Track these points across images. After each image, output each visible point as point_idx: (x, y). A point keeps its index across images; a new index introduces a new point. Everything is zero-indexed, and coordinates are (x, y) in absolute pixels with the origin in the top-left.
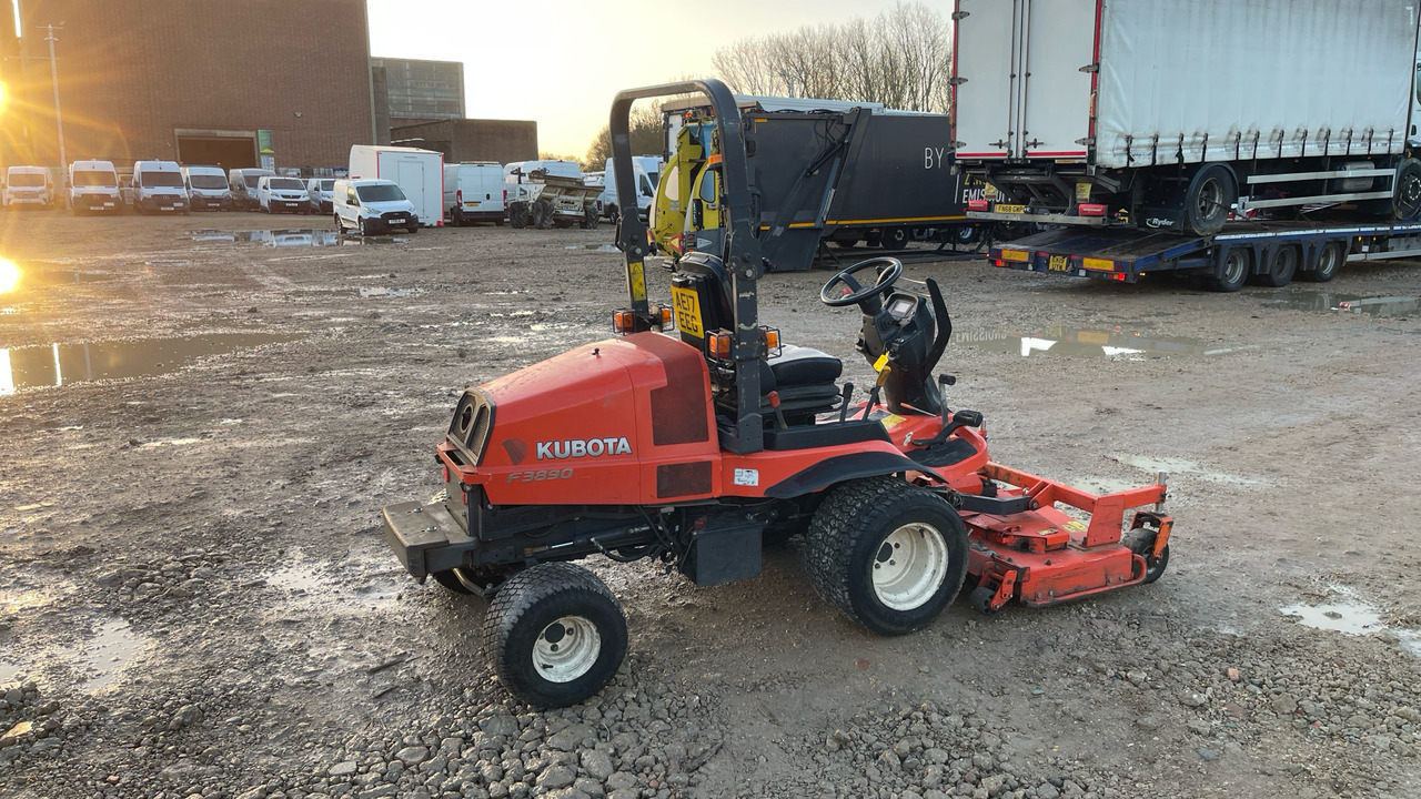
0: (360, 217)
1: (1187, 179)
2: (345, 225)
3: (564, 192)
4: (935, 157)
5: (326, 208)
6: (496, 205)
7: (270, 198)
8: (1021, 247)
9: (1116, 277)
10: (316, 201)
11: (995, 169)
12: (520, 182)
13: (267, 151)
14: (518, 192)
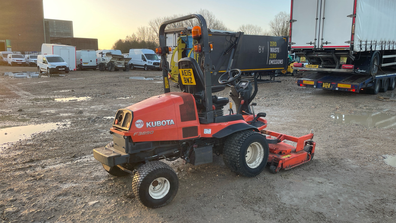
0: (48, 67)
1: (370, 56)
2: (42, 70)
3: (118, 59)
4: (262, 49)
5: (34, 65)
6: (94, 64)
7: (12, 61)
8: (310, 80)
9: (351, 90)
10: (28, 62)
11: (308, 53)
12: (102, 56)
13: (9, 46)
14: (102, 60)
